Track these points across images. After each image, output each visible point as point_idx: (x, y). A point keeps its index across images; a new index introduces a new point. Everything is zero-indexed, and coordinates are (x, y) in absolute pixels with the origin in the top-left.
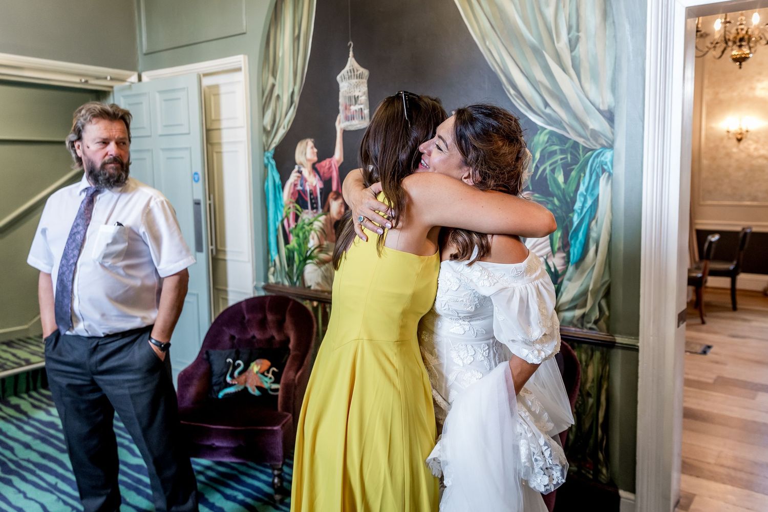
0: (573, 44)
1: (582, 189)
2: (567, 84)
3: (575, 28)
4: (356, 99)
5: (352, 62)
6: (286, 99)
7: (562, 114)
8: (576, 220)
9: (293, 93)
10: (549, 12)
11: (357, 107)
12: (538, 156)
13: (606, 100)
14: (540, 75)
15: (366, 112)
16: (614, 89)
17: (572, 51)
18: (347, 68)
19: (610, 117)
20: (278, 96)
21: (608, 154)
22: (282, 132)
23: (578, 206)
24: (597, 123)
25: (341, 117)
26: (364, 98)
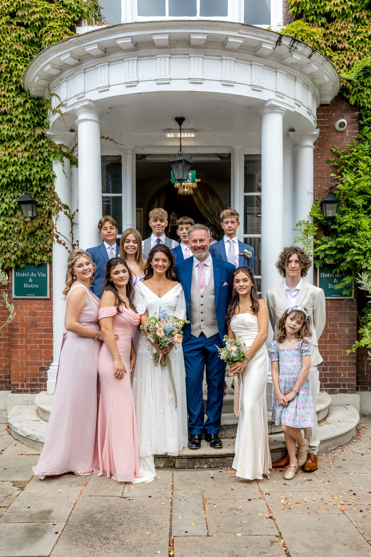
5: (173, 213)
10: (214, 210)
14: (213, 219)
25: (170, 223)
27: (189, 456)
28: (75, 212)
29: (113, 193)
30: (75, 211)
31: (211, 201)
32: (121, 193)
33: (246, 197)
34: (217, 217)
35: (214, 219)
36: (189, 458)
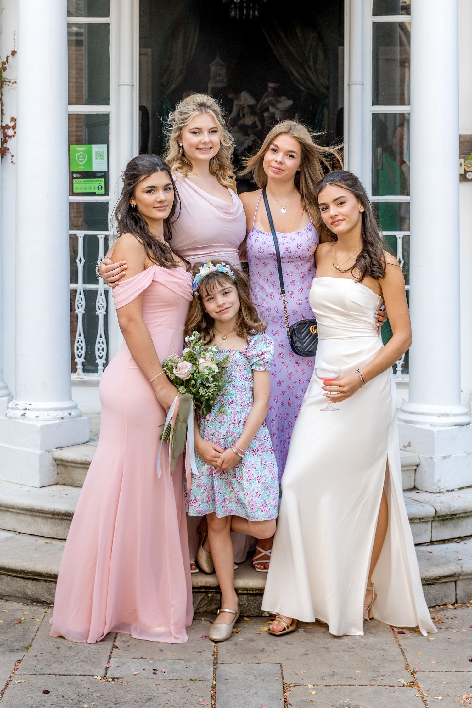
0: (315, 64)
1: (319, 111)
2: (313, 77)
3: (315, 58)
4: (220, 75)
5: (217, 60)
6: (177, 71)
7: (312, 87)
8: (316, 121)
9: (182, 69)
10: (307, 53)
11: (220, 78)
12: (302, 100)
13: (326, 83)
14: (302, 72)
15: (225, 80)
16: (328, 80)
17: (314, 65)
18: (216, 61)
19: (327, 88)
20: (172, 70)
21: (327, 100)
22: (174, 86)
23: (317, 117)
24: (323, 90)
25: (211, 81)
26: (224, 75)
27: (252, 589)
28: (7, 57)
29: (89, 15)
30: (9, 54)
31: (299, 34)
32: (108, 16)
33: (377, 27)
34: (313, 69)
35: (306, 71)
36: (252, 594)
